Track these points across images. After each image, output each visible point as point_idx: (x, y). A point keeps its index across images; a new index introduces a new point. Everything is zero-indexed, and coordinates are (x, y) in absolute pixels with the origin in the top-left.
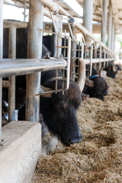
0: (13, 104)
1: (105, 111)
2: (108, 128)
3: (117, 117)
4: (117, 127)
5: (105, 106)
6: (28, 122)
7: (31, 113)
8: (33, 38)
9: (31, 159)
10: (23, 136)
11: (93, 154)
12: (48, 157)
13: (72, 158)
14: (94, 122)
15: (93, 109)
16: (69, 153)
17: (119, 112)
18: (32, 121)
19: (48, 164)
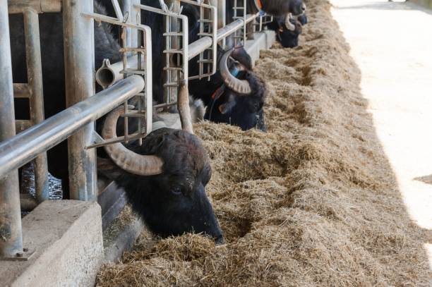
0: (43, 166)
1: (245, 153)
2: (245, 195)
3: (270, 167)
4: (262, 193)
5: (245, 143)
6: (74, 201)
7: (79, 184)
8: (74, 34)
9: (83, 275)
10: (64, 235)
11: (201, 259)
12: (116, 269)
13: (160, 268)
14: (220, 180)
15: (220, 151)
16: (155, 259)
17: (273, 155)
18: (84, 200)
19: (116, 281)
